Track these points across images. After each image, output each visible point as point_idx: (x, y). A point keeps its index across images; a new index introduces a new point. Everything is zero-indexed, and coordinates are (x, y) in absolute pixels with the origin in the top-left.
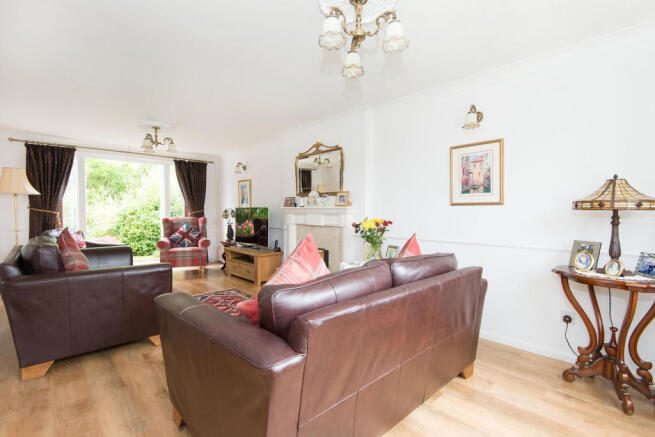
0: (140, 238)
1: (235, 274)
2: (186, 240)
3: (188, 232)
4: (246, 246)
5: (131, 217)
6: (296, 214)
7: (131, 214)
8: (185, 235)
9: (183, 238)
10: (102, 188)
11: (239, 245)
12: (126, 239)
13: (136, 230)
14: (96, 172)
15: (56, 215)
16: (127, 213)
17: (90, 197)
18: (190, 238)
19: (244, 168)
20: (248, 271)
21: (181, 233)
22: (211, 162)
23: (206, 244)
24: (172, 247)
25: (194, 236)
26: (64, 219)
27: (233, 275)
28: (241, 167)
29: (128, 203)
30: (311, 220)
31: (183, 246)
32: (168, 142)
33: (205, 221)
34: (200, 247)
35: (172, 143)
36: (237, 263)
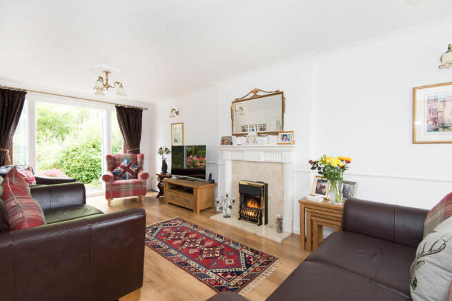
0: (80, 170)
1: (172, 202)
2: (127, 173)
3: (129, 166)
4: (180, 178)
5: (73, 153)
6: (231, 151)
7: (73, 151)
8: (126, 169)
9: (124, 172)
10: (48, 131)
11: (174, 177)
12: (68, 171)
13: (77, 163)
14: (43, 119)
15: (6, 152)
16: (70, 150)
17: (38, 138)
18: (131, 171)
19: (177, 113)
20: (187, 201)
21: (123, 167)
22: (146, 109)
23: (145, 176)
24: (115, 179)
25: (134, 170)
26: (14, 155)
27: (170, 204)
28: (174, 112)
29: (70, 142)
30: (249, 156)
31: (124, 178)
32: (117, 86)
33: (142, 157)
34: (140, 179)
35: (121, 86)
36: (174, 193)
